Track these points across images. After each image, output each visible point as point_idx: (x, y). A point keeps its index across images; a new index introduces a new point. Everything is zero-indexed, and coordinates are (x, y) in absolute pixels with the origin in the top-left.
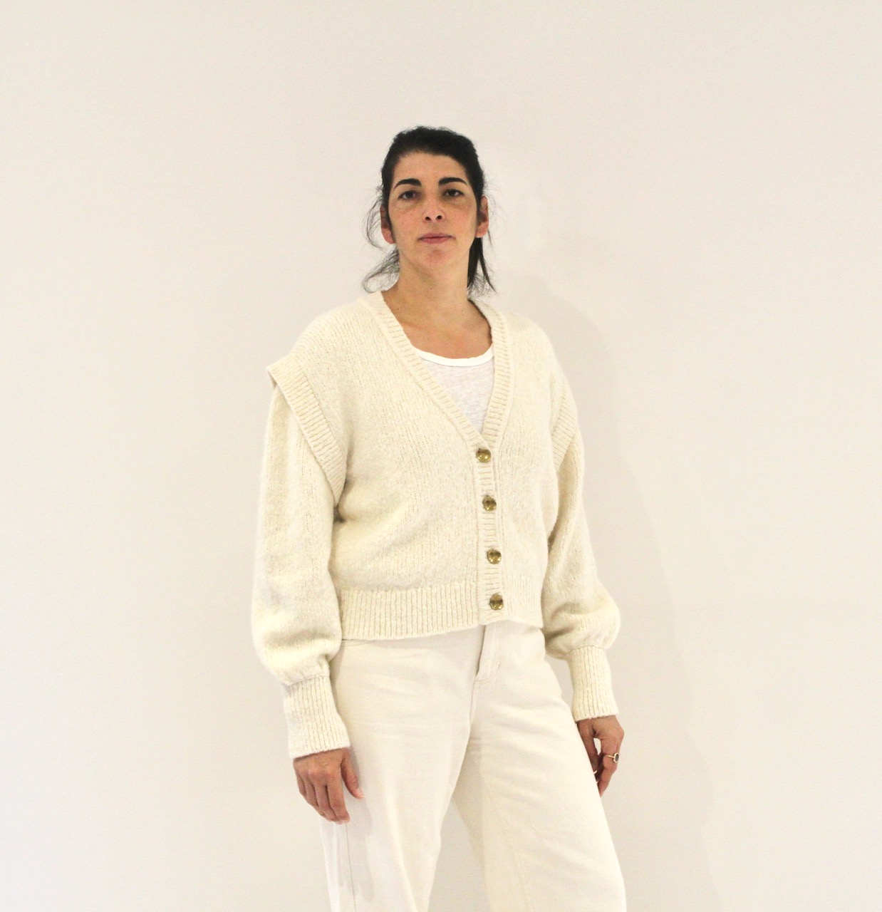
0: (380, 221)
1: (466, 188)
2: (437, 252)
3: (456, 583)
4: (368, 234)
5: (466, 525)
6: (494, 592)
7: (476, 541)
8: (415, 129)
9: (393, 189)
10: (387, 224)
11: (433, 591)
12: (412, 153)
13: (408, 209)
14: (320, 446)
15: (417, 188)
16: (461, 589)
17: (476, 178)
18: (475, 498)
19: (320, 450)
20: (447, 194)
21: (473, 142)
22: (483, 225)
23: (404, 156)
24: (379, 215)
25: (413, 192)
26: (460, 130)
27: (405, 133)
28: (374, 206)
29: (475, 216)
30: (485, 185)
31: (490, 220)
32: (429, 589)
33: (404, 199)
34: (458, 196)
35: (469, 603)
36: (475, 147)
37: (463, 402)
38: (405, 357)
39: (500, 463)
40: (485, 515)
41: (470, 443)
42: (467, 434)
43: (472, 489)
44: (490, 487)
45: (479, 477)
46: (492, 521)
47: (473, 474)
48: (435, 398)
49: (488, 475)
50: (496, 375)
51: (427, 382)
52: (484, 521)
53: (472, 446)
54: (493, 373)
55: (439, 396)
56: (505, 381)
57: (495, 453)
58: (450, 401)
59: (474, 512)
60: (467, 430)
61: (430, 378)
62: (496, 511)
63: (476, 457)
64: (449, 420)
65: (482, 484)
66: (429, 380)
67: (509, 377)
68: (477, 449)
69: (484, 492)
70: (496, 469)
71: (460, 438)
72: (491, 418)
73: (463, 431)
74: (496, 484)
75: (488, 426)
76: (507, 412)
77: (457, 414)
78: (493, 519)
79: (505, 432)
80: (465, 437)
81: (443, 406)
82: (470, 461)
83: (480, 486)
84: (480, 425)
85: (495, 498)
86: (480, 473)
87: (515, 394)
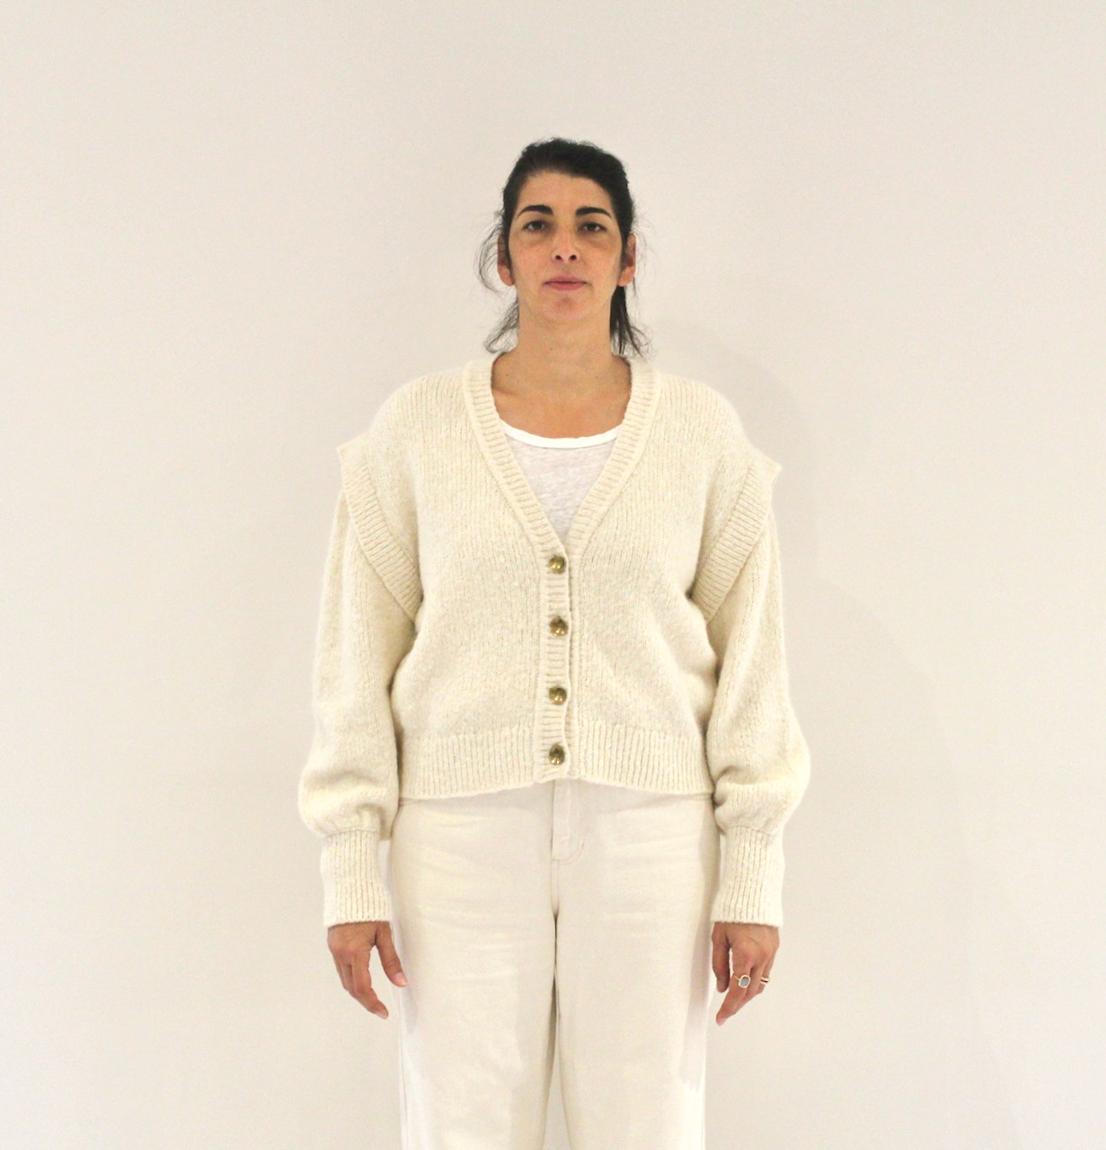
0: (496, 256)
1: (610, 222)
2: (567, 301)
3: (507, 729)
4: (480, 272)
5: (521, 653)
6: (554, 741)
7: (534, 674)
8: (550, 141)
9: (516, 216)
10: (505, 260)
11: (478, 738)
12: (544, 173)
13: (532, 244)
14: (372, 545)
15: (547, 217)
16: (512, 736)
17: (624, 211)
18: (538, 618)
19: (372, 549)
20: (586, 228)
21: (623, 164)
22: (628, 270)
23: (533, 175)
24: (496, 248)
25: (542, 223)
26: (607, 146)
27: (537, 146)
28: (491, 236)
29: (619, 260)
30: (635, 219)
31: (637, 265)
32: (472, 735)
33: (530, 230)
34: (599, 231)
35: (521, 755)
36: (626, 170)
37: (550, 495)
38: (484, 435)
39: (582, 574)
40: (551, 642)
41: (540, 547)
42: (538, 535)
43: (535, 607)
44: (562, 605)
45: (547, 592)
46: (560, 648)
47: (538, 587)
48: (505, 488)
49: (561, 590)
50: (609, 460)
51: (502, 467)
52: (548, 649)
53: (543, 551)
54: (608, 457)
55: (512, 486)
56: (619, 468)
57: (574, 560)
58: (527, 492)
59: (535, 636)
60: (540, 531)
61: (509, 462)
62: (568, 637)
63: (547, 566)
64: (515, 517)
65: (551, 601)
66: (506, 465)
67: (626, 464)
68: (550, 555)
69: (554, 612)
70: (574, 582)
71: (524, 540)
72: (580, 515)
73: (532, 531)
74: (571, 602)
75: (575, 526)
76: (604, 509)
77: (531, 510)
78: (562, 646)
79: (593, 534)
80: (534, 539)
81: (512, 499)
82: (536, 571)
83: (548, 604)
84: (566, 525)
85: (568, 620)
86: (549, 587)
87: (628, 485)
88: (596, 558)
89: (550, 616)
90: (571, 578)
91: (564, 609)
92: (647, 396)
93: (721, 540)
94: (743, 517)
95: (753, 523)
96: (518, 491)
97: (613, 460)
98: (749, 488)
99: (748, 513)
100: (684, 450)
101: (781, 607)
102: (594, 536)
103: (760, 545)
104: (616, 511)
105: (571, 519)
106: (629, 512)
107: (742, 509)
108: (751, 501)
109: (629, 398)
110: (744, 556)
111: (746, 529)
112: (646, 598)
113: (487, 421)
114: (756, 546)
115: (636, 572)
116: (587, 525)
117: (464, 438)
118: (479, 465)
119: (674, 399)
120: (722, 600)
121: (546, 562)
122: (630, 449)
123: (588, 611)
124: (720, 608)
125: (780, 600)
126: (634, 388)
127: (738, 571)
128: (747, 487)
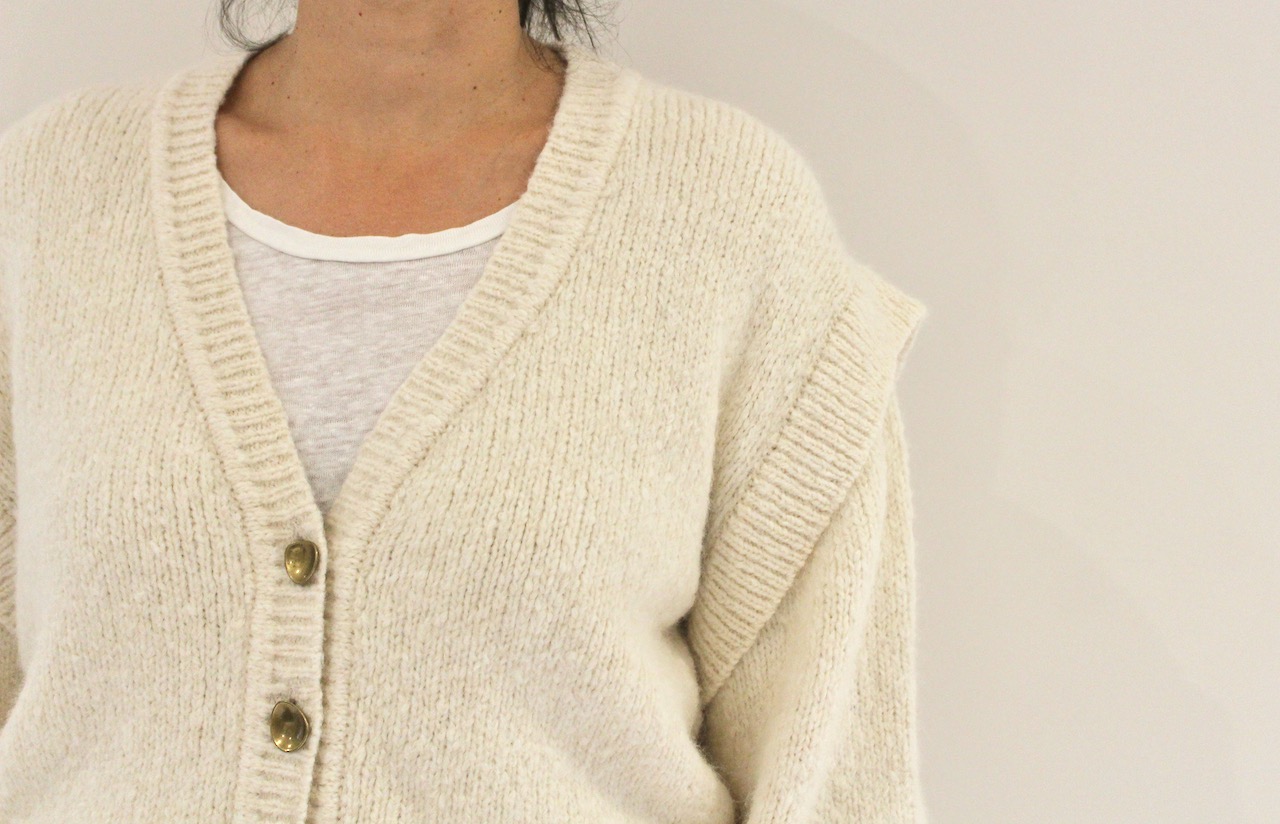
18: (242, 698)
37: (313, 381)
38: (177, 224)
39: (361, 591)
40: (269, 765)
41: (263, 515)
42: (261, 484)
43: (236, 671)
44: (303, 670)
45: (269, 634)
46: (289, 786)
47: (248, 618)
48: (198, 359)
49: (302, 630)
50: (472, 294)
51: (201, 307)
52: (258, 782)
53: (270, 525)
54: (469, 287)
55: (214, 356)
56: (492, 316)
57: (345, 555)
58: (251, 371)
59: (230, 746)
60: (266, 473)
61: (220, 294)
62: (308, 756)
63: (278, 565)
64: (209, 435)
65: (276, 657)
66: (213, 301)
67: (511, 304)
68: (289, 536)
69: (281, 687)
70: (340, 610)
71: (223, 494)
72: (380, 435)
73: (247, 473)
74: (327, 661)
75: (363, 463)
76: (437, 421)
77: (254, 416)
78: (293, 780)
79: (397, 487)
80: (248, 493)
81: (208, 386)
82: (249, 576)
83: (268, 665)
84: (343, 459)
85: (314, 711)
86: (277, 619)
87: (510, 360)
88: (398, 552)
89: (270, 698)
90: (330, 597)
91: (305, 681)
92: (589, 136)
93: (750, 496)
94: (808, 440)
95: (832, 456)
96: (227, 369)
97: (482, 293)
98: (831, 369)
99: (822, 432)
100: (669, 271)
101: (911, 650)
102: (402, 492)
103: (846, 513)
104: (466, 431)
105: (357, 444)
106: (500, 432)
107: (806, 422)
108: (832, 402)
109: (544, 141)
110: (806, 538)
111: (814, 472)
112: (527, 660)
113: (190, 191)
114: (836, 515)
115: (501, 596)
116: (388, 462)
117: (129, 232)
118: (150, 298)
119: (657, 144)
120: (748, 643)
121: (277, 554)
122: (529, 266)
123: (370, 689)
124: (741, 662)
125: (911, 632)
126: (561, 117)
127: (791, 576)
128: (823, 365)
